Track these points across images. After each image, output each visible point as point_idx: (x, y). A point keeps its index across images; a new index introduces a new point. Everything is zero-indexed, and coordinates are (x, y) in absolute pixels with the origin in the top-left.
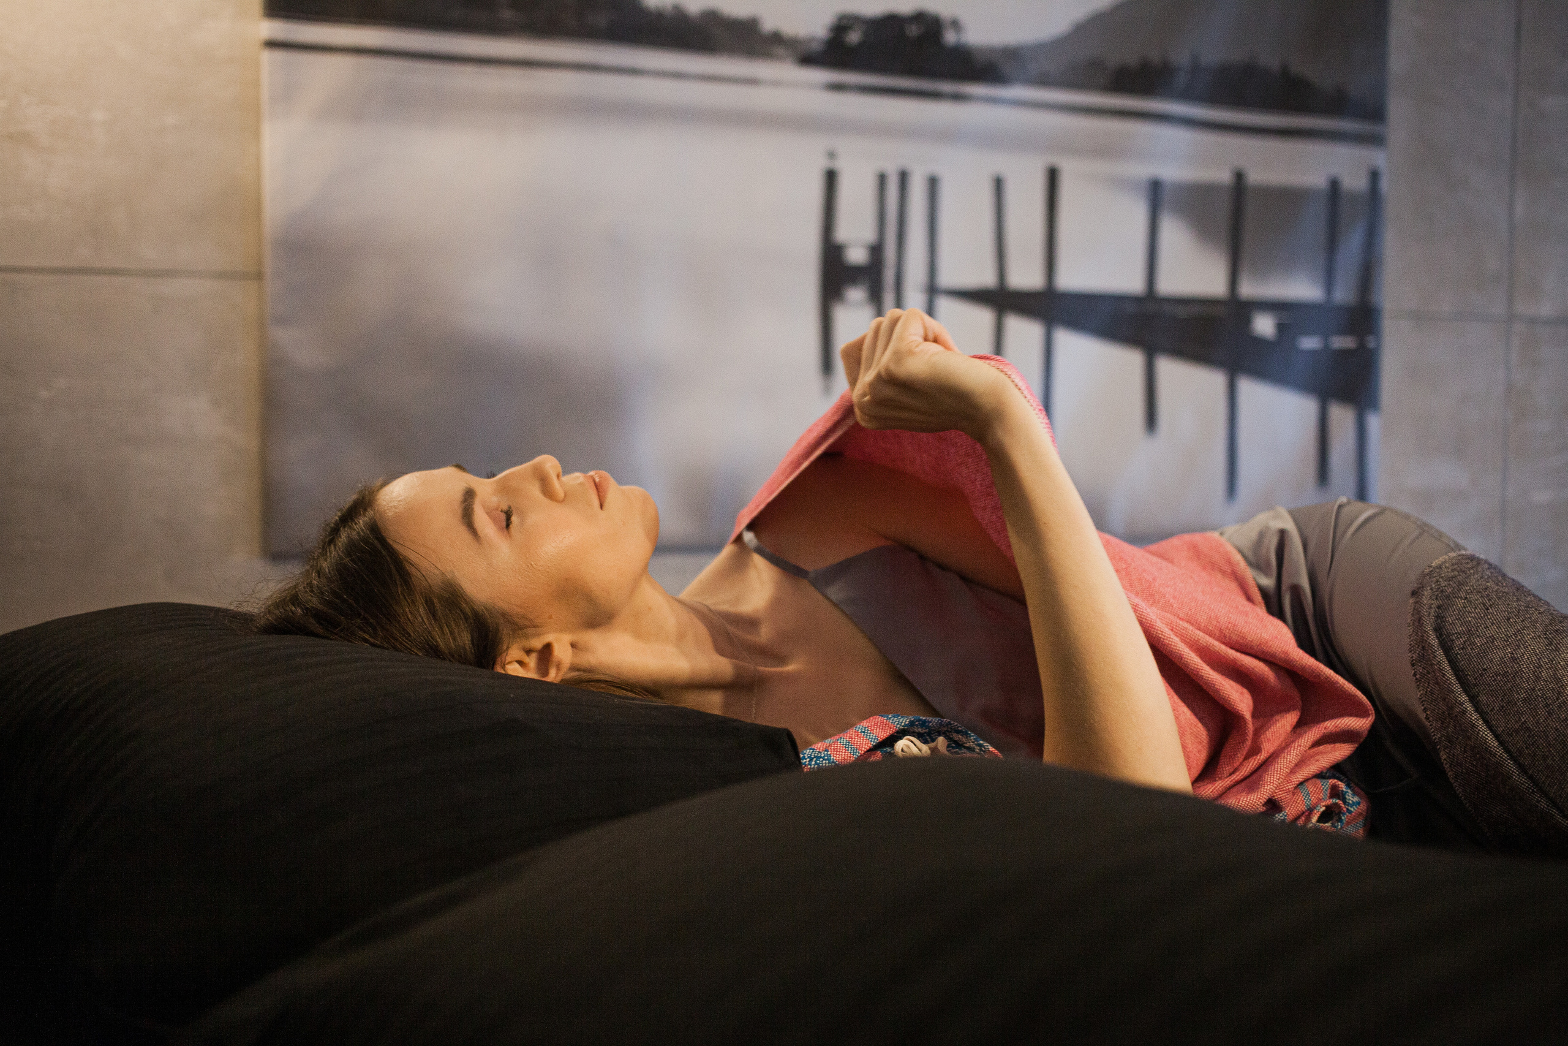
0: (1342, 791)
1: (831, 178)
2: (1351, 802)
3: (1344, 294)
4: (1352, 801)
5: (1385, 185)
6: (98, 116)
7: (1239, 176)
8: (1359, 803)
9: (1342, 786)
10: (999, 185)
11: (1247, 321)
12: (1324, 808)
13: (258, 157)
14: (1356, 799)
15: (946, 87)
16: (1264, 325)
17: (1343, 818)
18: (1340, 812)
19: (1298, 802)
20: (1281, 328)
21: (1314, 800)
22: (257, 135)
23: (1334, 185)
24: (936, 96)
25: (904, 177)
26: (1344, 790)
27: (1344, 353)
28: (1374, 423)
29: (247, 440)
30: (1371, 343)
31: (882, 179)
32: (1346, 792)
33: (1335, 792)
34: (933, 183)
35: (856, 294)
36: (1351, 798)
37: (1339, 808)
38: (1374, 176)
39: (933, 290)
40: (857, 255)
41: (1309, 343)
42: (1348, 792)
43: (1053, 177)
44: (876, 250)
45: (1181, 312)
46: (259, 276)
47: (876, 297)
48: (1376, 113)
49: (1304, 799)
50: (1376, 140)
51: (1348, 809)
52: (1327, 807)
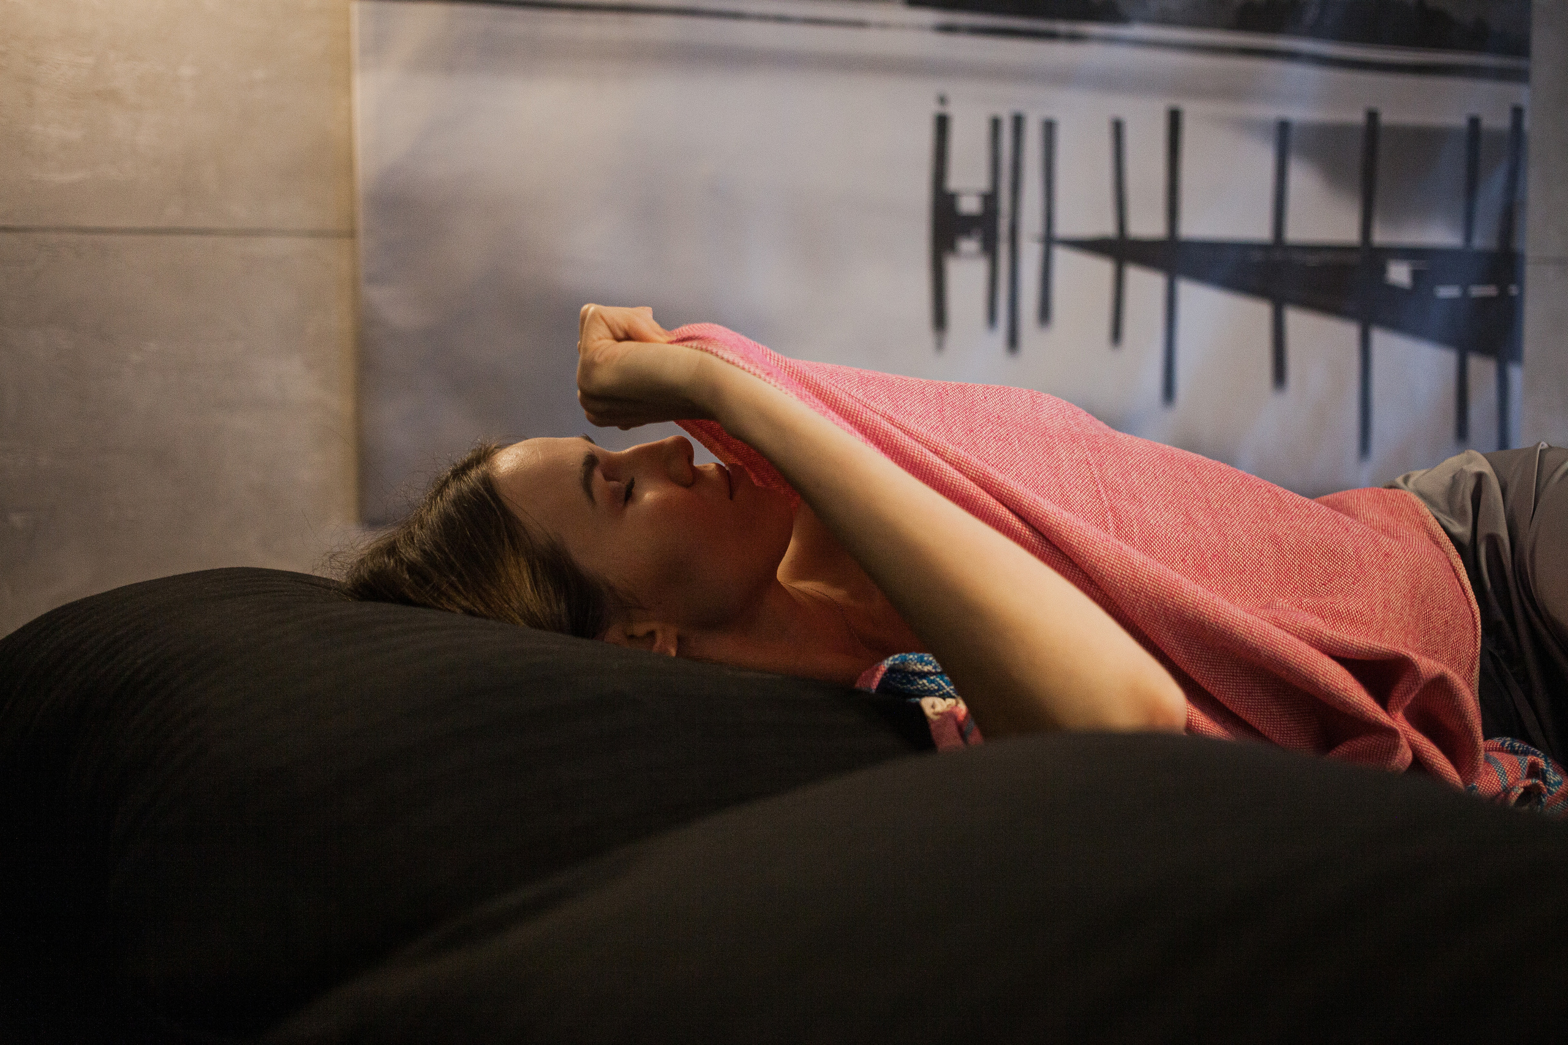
0: (1543, 769)
1: (942, 124)
2: (1552, 782)
3: (1484, 240)
4: (1554, 780)
5: (1527, 124)
6: (186, 71)
7: (1372, 116)
8: (1560, 783)
9: (1542, 763)
10: (1118, 128)
11: (1382, 270)
12: (1522, 790)
13: (349, 110)
14: (1558, 778)
15: (1062, 27)
16: (1399, 274)
17: (1543, 800)
18: (1540, 793)
19: (1493, 782)
20: (1416, 275)
21: (1511, 779)
22: (348, 88)
23: (1474, 122)
24: (1051, 36)
25: (1018, 121)
26: (1545, 768)
27: (1485, 301)
28: (1516, 375)
29: (341, 404)
30: (1514, 290)
31: (996, 124)
32: (1547, 771)
33: (1534, 771)
34: (1049, 128)
35: (969, 245)
36: (1553, 777)
37: (1539, 790)
38: (1517, 113)
39: (1049, 240)
40: (969, 205)
41: (1448, 292)
42: (1549, 771)
43: (1175, 119)
44: (990, 199)
45: (1312, 260)
46: (352, 234)
47: (990, 248)
48: (1519, 47)
49: (1500, 779)
50: (1520, 76)
51: (1548, 790)
52: (1525, 788)
